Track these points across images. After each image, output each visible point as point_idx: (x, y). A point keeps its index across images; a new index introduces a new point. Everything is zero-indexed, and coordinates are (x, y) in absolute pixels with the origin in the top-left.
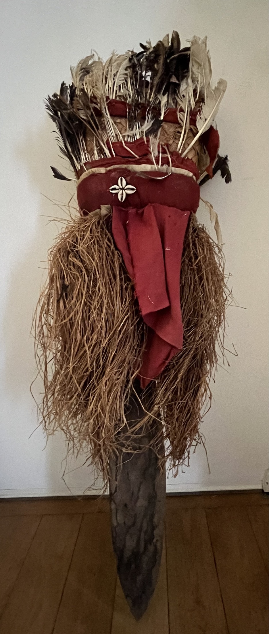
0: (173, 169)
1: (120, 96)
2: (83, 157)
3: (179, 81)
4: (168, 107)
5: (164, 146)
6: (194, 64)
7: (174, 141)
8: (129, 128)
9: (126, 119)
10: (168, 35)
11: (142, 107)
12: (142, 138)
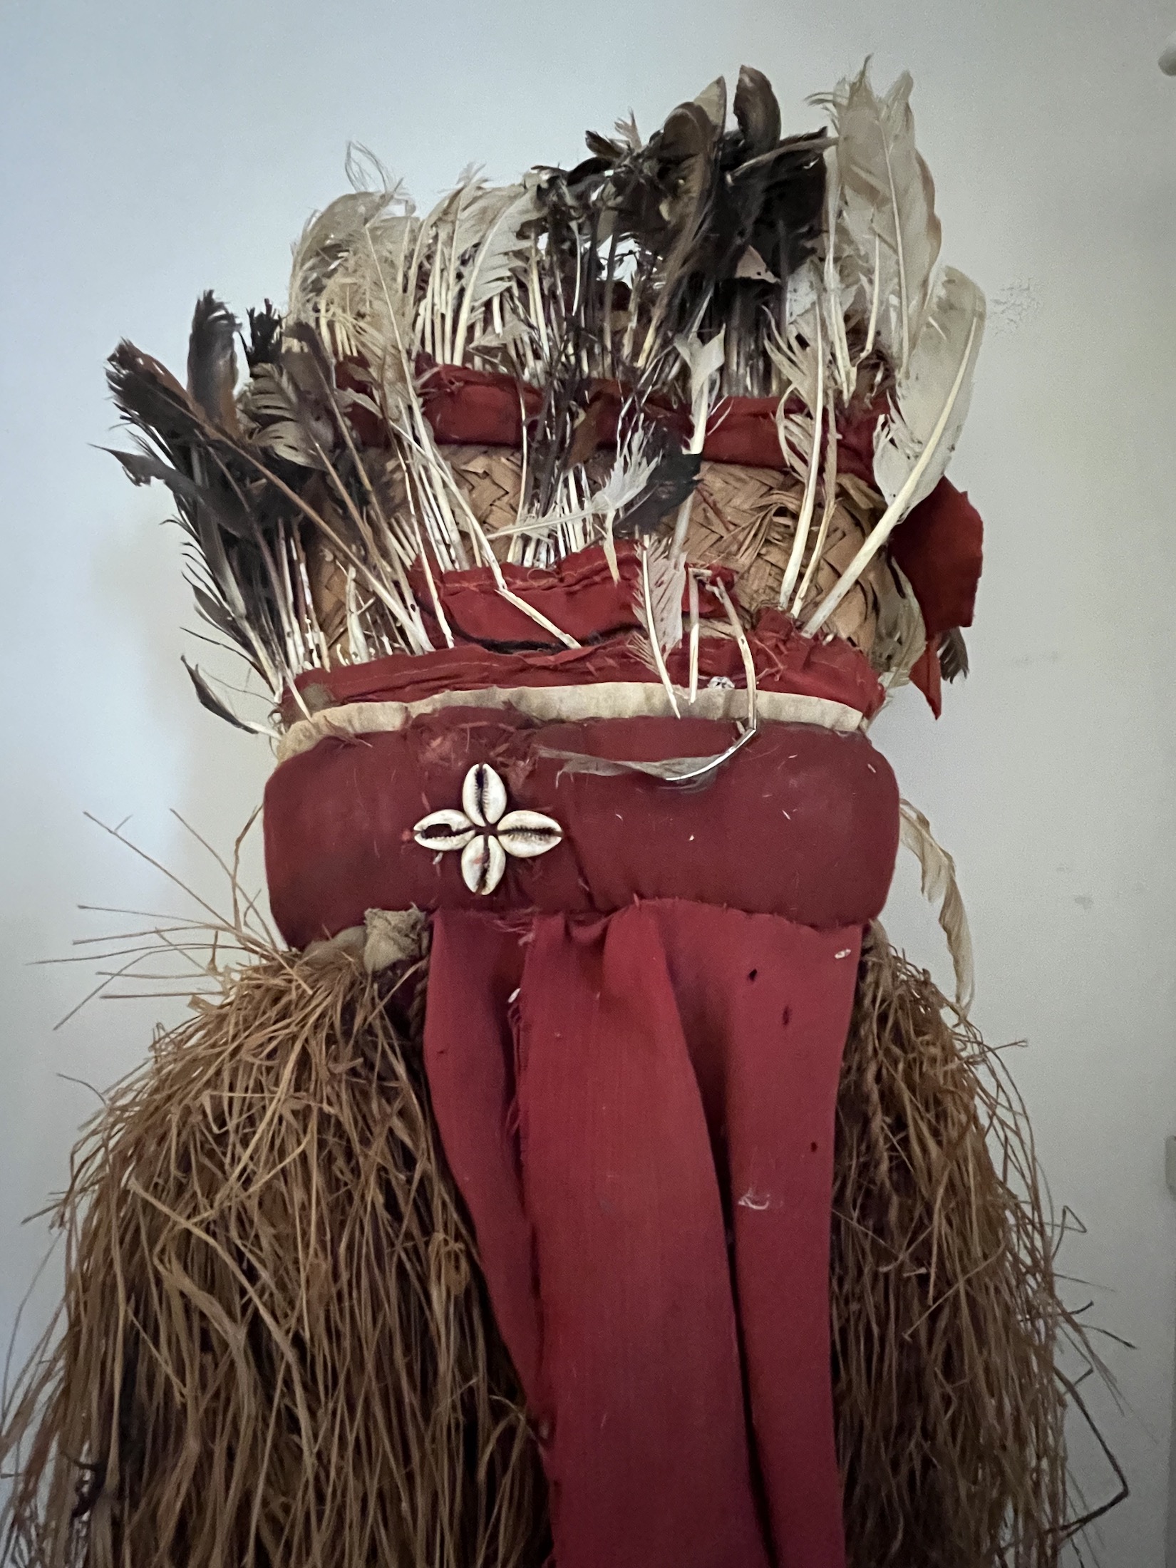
0: (764, 696)
1: (486, 351)
2: (295, 646)
3: (777, 274)
4: (726, 395)
5: (714, 583)
6: (848, 198)
7: (759, 555)
8: (532, 498)
9: (517, 455)
10: (720, 82)
11: (593, 400)
12: (594, 551)
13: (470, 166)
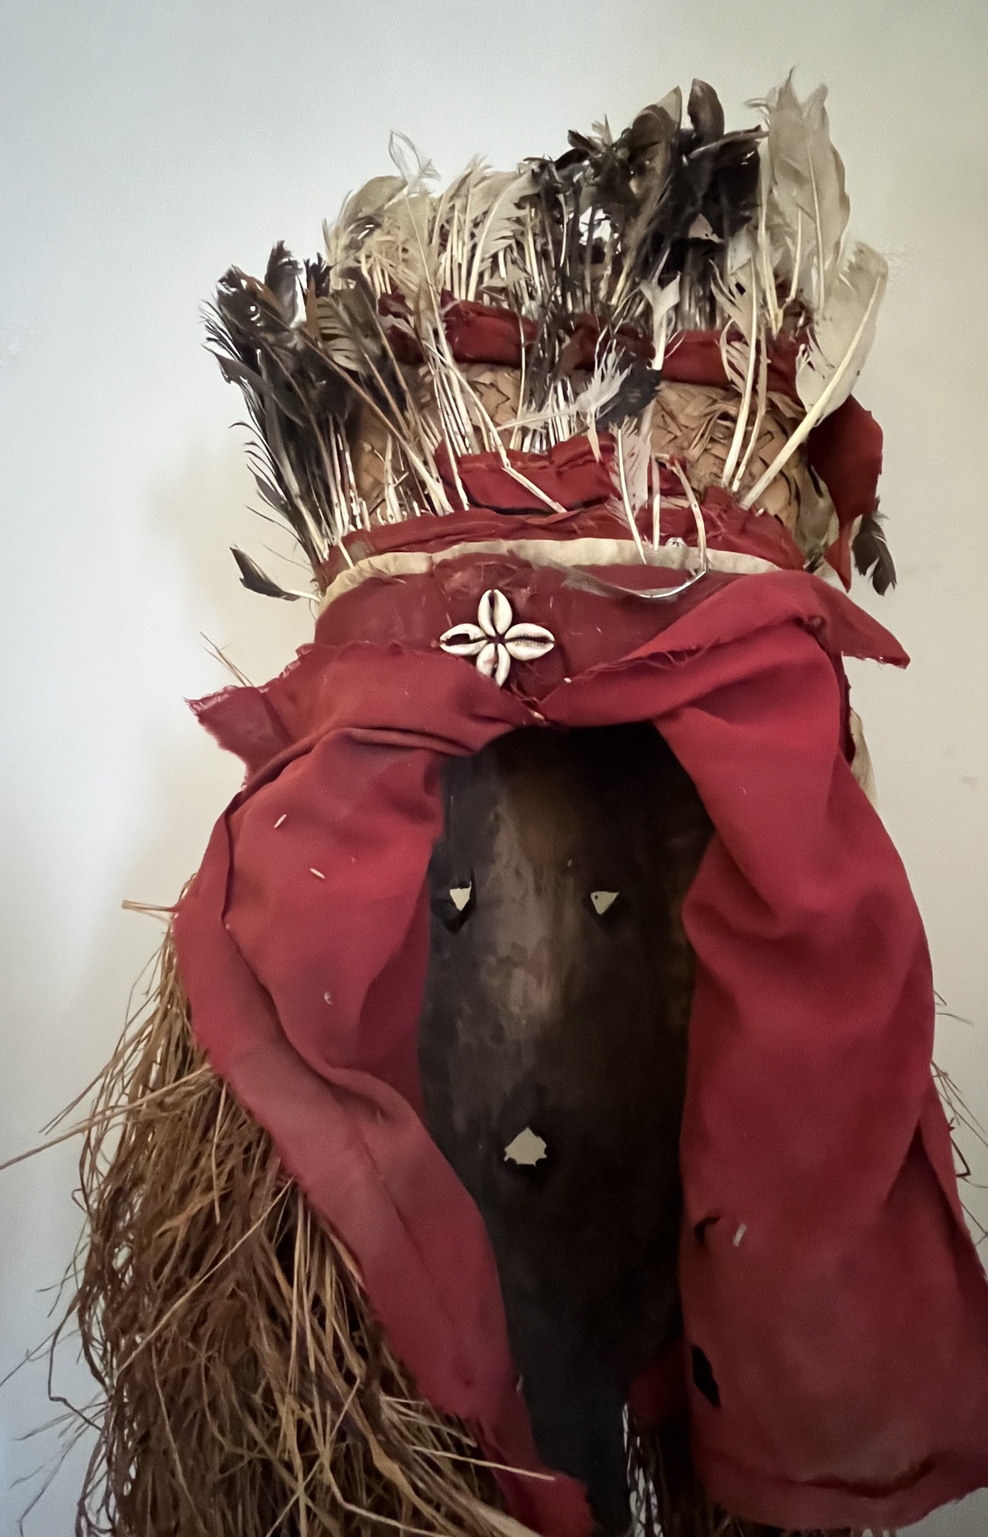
0: (710, 553)
1: (491, 289)
2: (341, 513)
3: (720, 236)
4: (680, 328)
5: (673, 464)
6: (777, 180)
7: (706, 450)
8: (530, 395)
9: (518, 372)
10: (677, 91)
11: (577, 327)
12: (579, 439)
13: (476, 156)
